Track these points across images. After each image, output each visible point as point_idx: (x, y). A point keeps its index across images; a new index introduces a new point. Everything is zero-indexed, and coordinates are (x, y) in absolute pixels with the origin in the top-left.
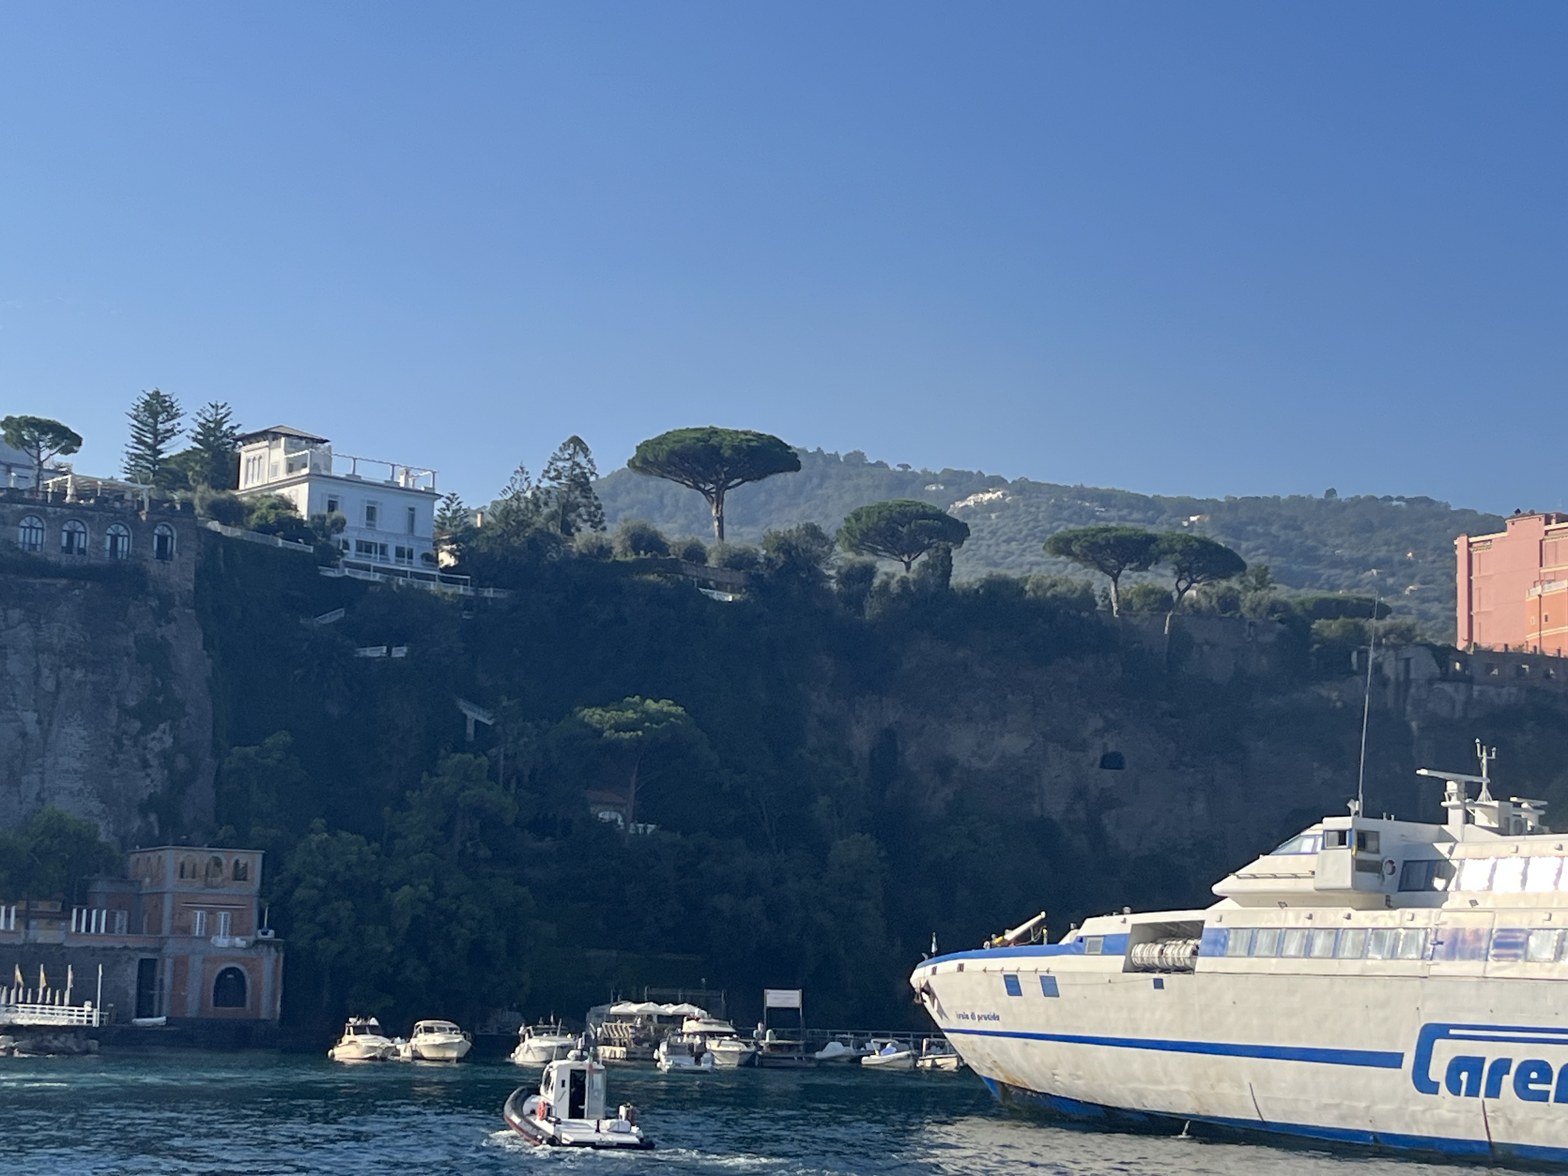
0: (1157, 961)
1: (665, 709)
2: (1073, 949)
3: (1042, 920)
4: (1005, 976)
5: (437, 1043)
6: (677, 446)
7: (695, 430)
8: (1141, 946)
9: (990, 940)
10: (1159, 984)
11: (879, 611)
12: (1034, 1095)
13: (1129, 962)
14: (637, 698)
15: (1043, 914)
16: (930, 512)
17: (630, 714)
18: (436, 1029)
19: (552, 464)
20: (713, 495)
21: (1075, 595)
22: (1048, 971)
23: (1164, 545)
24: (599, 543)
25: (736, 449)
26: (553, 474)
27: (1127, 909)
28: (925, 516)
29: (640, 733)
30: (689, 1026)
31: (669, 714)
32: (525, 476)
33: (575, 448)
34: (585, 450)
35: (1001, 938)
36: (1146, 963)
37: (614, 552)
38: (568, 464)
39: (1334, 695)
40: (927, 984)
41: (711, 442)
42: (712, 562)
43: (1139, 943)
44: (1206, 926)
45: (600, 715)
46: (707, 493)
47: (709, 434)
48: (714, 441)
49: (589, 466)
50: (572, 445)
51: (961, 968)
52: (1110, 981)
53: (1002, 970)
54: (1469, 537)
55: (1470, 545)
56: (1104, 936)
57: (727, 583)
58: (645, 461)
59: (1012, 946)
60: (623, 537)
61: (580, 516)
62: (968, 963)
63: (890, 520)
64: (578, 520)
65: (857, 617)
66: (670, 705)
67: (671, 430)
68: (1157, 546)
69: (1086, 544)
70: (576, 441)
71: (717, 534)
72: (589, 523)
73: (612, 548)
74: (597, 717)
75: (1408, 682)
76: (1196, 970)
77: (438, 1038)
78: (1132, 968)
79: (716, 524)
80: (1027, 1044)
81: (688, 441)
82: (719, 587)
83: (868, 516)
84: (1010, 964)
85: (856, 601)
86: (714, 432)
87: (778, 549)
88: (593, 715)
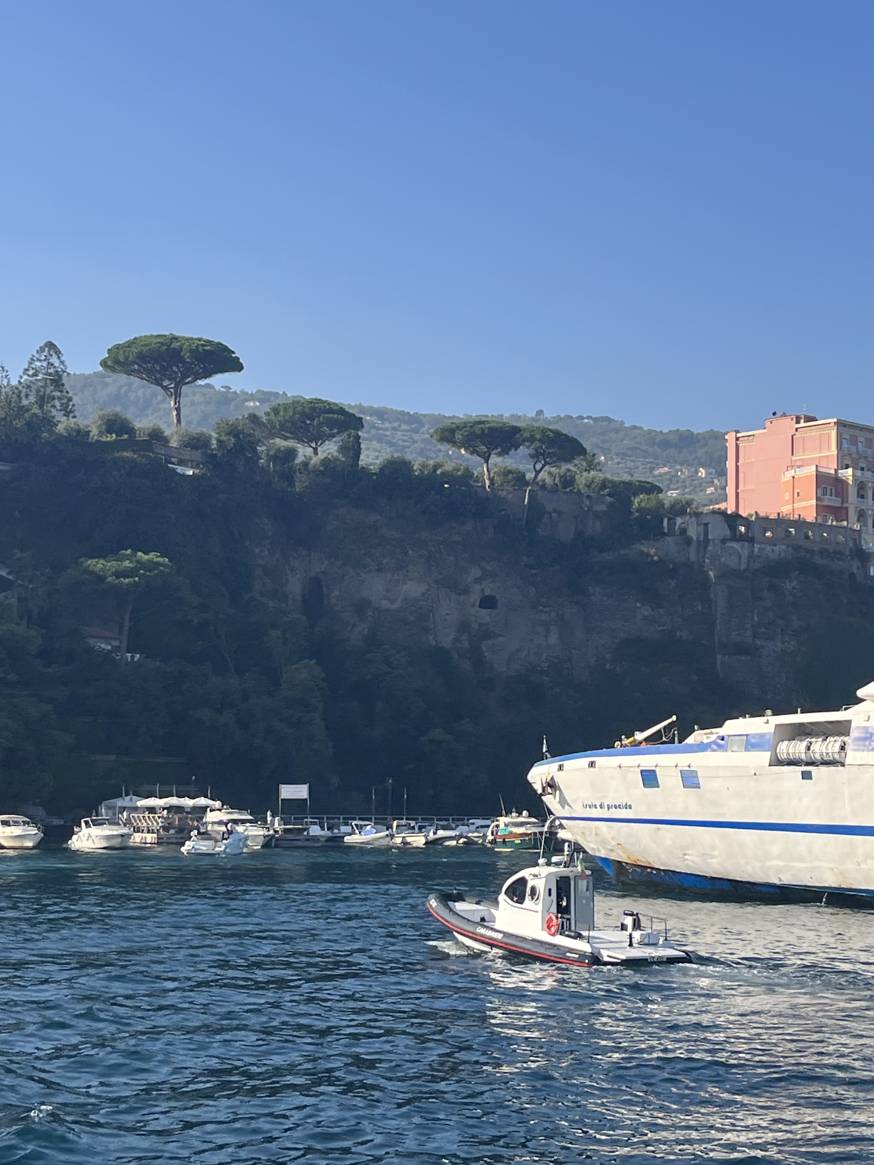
0: (803, 756)
1: (155, 560)
2: (714, 747)
3: (673, 722)
4: (642, 771)
5: (14, 835)
6: (145, 349)
7: (158, 336)
8: (786, 743)
9: (621, 740)
10: (807, 776)
11: (307, 484)
12: (654, 872)
13: (773, 758)
14: (129, 552)
15: (674, 718)
16: (335, 408)
17: (127, 563)
18: (11, 823)
19: (31, 363)
20: (172, 390)
21: (459, 473)
22: (689, 766)
23: (527, 435)
24: (76, 427)
25: (194, 353)
26: (31, 372)
27: (769, 712)
28: (331, 411)
29: (137, 579)
30: (211, 817)
31: (158, 564)
32: (4, 374)
33: (49, 351)
34: (58, 353)
35: (631, 739)
36: (791, 757)
37: (91, 434)
38: (45, 364)
39: (652, 551)
40: (552, 778)
41: (172, 346)
42: (174, 443)
43: (783, 741)
44: (853, 725)
45: (103, 564)
46: (166, 388)
47: (171, 339)
48: (175, 345)
49: (62, 366)
50: (47, 349)
51: (592, 764)
52: (755, 774)
53: (639, 766)
54: (737, 432)
55: (737, 439)
56: (747, 735)
57: (189, 460)
58: (117, 362)
59: (643, 745)
60: (100, 422)
61: (54, 406)
62: (600, 761)
63: (303, 413)
64: (53, 410)
65: (289, 489)
66: (158, 557)
67: (138, 336)
68: (521, 435)
69: (466, 434)
70: (51, 345)
71: (175, 421)
72: (63, 412)
73: (90, 431)
74: (100, 566)
75: (706, 542)
76: (847, 763)
77: (17, 831)
78: (777, 762)
79: (175, 413)
80: (659, 829)
81: (153, 346)
82: (181, 462)
83: (285, 411)
84: (648, 761)
85: (289, 477)
86: (175, 338)
87: (229, 434)
88: (97, 565)
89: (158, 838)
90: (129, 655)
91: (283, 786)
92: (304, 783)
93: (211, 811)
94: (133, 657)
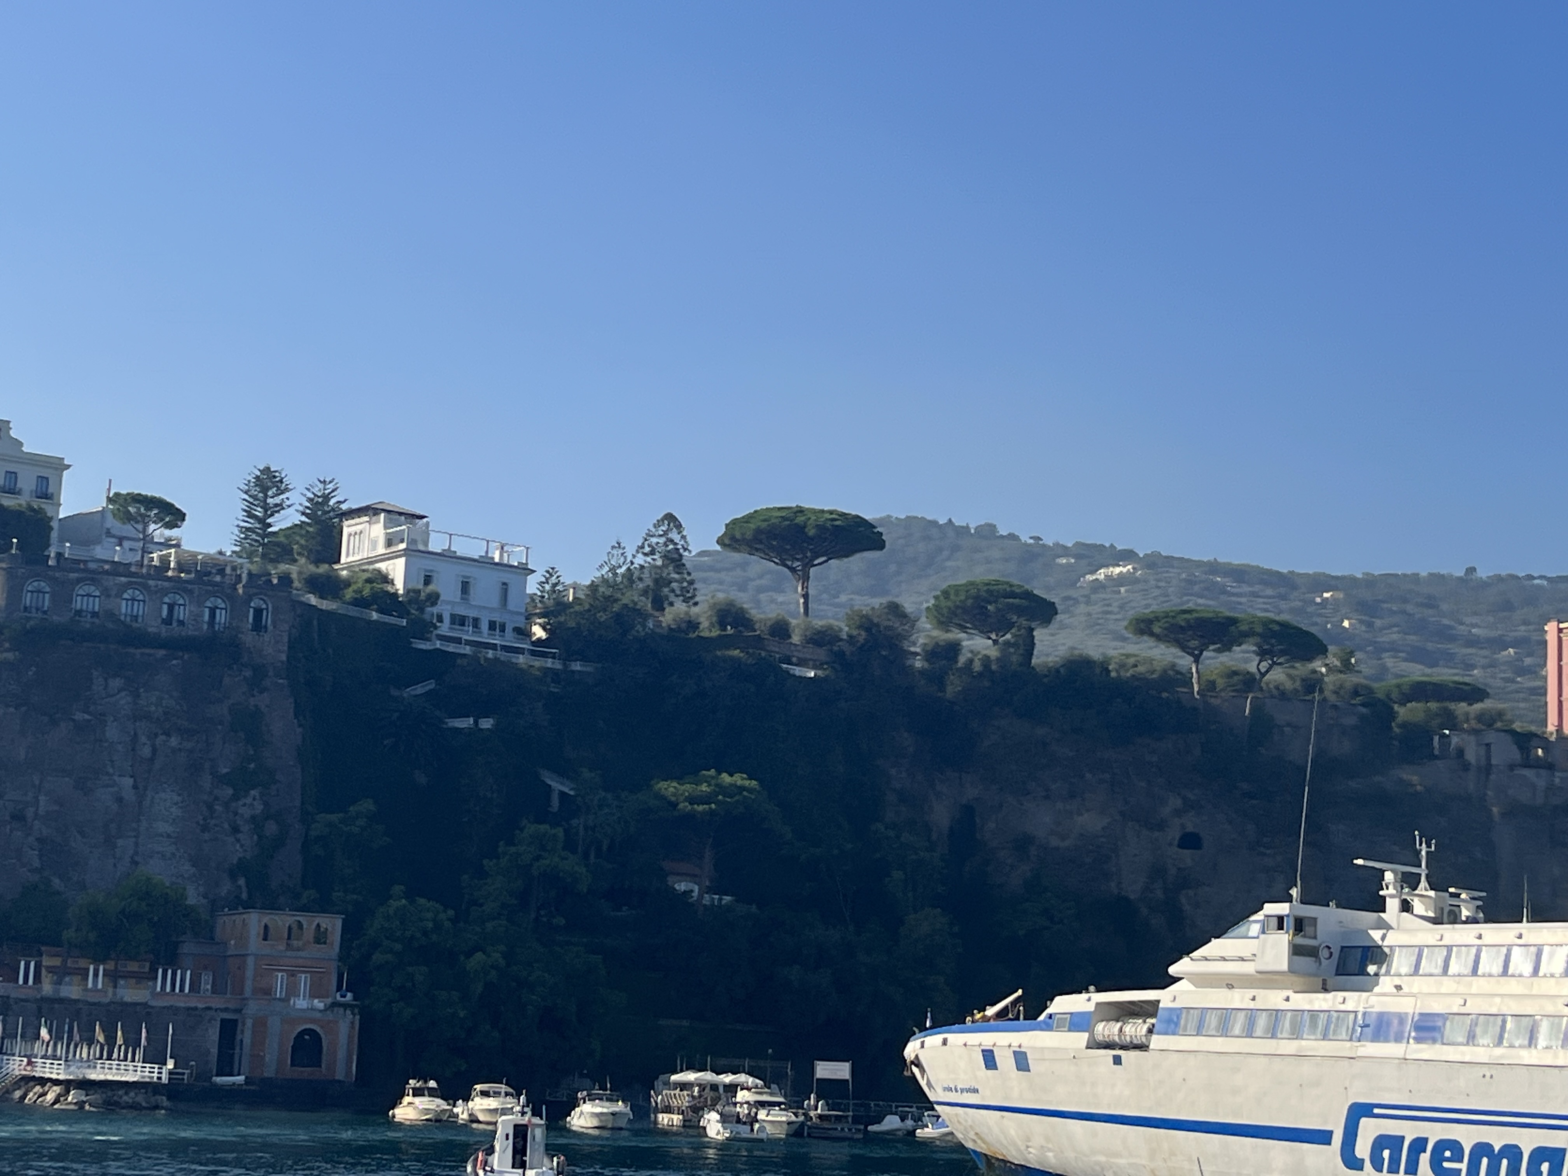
0: (1116, 1039)
1: (739, 783)
2: (1044, 1026)
3: (1019, 997)
4: (983, 1051)
5: (492, 1107)
6: (764, 525)
7: (780, 509)
8: (1104, 1023)
9: (973, 1015)
10: (1117, 1060)
11: (960, 688)
12: (1013, 1167)
13: (1091, 1038)
14: (713, 772)
15: (1020, 992)
16: (1017, 591)
17: (704, 787)
18: (491, 1093)
19: (646, 540)
20: (800, 573)
21: (1154, 676)
22: (1020, 1046)
23: (1244, 627)
24: (687, 619)
25: (821, 528)
26: (647, 549)
27: (1092, 988)
28: (1013, 595)
29: (713, 806)
30: (742, 1096)
31: (742, 788)
32: (621, 551)
33: (669, 525)
34: (679, 527)
35: (982, 1014)
36: (1107, 1040)
37: (701, 627)
38: (662, 540)
39: (1415, 779)
40: (917, 1056)
41: (796, 521)
42: (796, 639)
43: (1102, 1021)
44: (1161, 1005)
45: (675, 787)
46: (793, 570)
47: (795, 513)
48: (800, 519)
49: (682, 542)
50: (666, 522)
51: (945, 1042)
52: (1074, 1057)
53: (980, 1045)
54: (1560, 622)
55: (1560, 630)
56: (1071, 1014)
57: (811, 660)
58: (733, 538)
59: (992, 1022)
60: (709, 613)
61: (673, 591)
62: (951, 1037)
63: (977, 598)
64: (672, 595)
65: (940, 694)
66: (743, 779)
67: (759, 509)
68: (1237, 627)
69: (1166, 625)
70: (670, 518)
71: (802, 610)
72: (681, 598)
73: (699, 623)
74: (672, 789)
75: (1489, 766)
76: (1151, 1047)
77: (492, 1103)
78: (1095, 1044)
79: (802, 601)
80: (1003, 1117)
81: (773, 521)
82: (802, 663)
83: (957, 595)
84: (987, 1039)
85: (937, 678)
86: (800, 511)
87: (860, 627)
88: (669, 788)
89: (684, 1121)
90: (717, 897)
91: (818, 1062)
92: (848, 1061)
93: (742, 1089)
94: (720, 900)
